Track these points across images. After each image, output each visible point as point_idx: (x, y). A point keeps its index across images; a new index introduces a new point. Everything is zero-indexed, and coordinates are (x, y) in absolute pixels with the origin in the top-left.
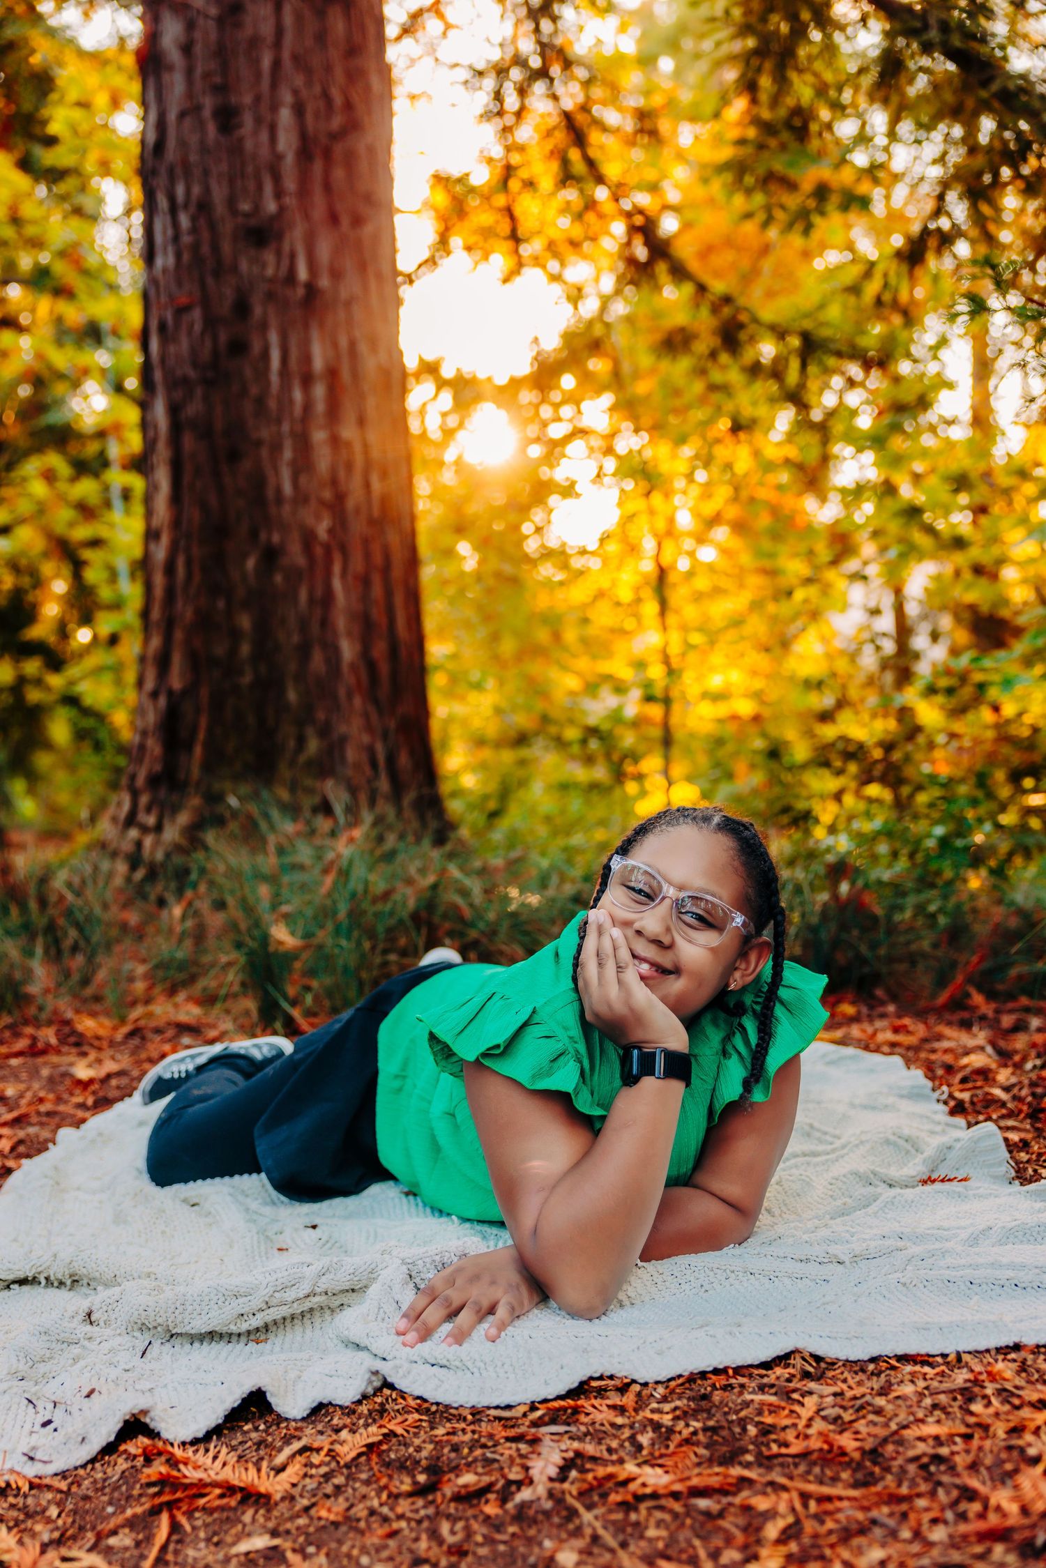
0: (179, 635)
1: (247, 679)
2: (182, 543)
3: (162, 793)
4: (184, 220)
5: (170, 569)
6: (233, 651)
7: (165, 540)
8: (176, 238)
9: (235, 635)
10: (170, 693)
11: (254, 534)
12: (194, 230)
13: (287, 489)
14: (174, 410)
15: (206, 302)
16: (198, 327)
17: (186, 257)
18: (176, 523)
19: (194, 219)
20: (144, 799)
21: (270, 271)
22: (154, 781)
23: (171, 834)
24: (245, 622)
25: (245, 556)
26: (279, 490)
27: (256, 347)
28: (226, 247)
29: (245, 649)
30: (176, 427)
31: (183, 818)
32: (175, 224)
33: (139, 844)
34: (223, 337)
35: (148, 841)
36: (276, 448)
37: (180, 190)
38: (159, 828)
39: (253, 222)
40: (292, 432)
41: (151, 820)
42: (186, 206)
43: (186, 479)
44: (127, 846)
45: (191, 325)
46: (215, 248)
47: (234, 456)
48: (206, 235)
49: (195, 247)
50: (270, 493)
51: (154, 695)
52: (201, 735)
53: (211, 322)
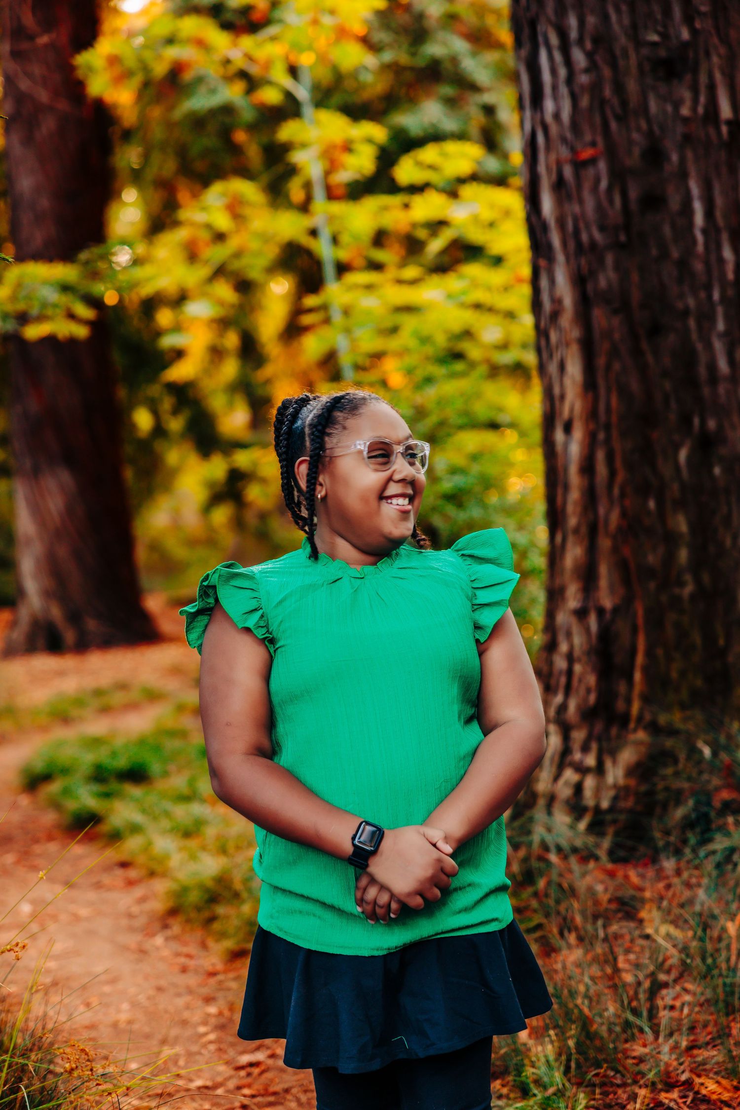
0: (605, 543)
1: (689, 589)
2: (601, 436)
3: (599, 727)
4: (579, 57)
5: (587, 467)
6: (670, 558)
7: (578, 434)
8: (570, 80)
9: (671, 539)
10: (601, 612)
11: (686, 420)
12: (592, 67)
13: (723, 365)
14: (580, 281)
15: (611, 153)
16: (604, 184)
17: (585, 102)
18: (592, 414)
19: (589, 55)
20: (579, 736)
21: (685, 111)
22: (588, 715)
23: (615, 774)
24: (681, 524)
25: (677, 448)
26: (712, 367)
27: (674, 202)
28: (632, 86)
29: (683, 555)
30: (584, 302)
31: (627, 756)
32: (568, 62)
33: (578, 788)
34: (634, 193)
35: (590, 783)
36: (706, 317)
37: (573, 21)
38: (600, 770)
39: (663, 53)
40: (723, 298)
41: (590, 761)
42: (580, 42)
43: (601, 361)
44: (564, 791)
45: (597, 180)
46: (619, 88)
47: (656, 330)
48: (607, 72)
49: (595, 88)
50: (702, 371)
51: (581, 614)
52: (640, 659)
53: (618, 175)
